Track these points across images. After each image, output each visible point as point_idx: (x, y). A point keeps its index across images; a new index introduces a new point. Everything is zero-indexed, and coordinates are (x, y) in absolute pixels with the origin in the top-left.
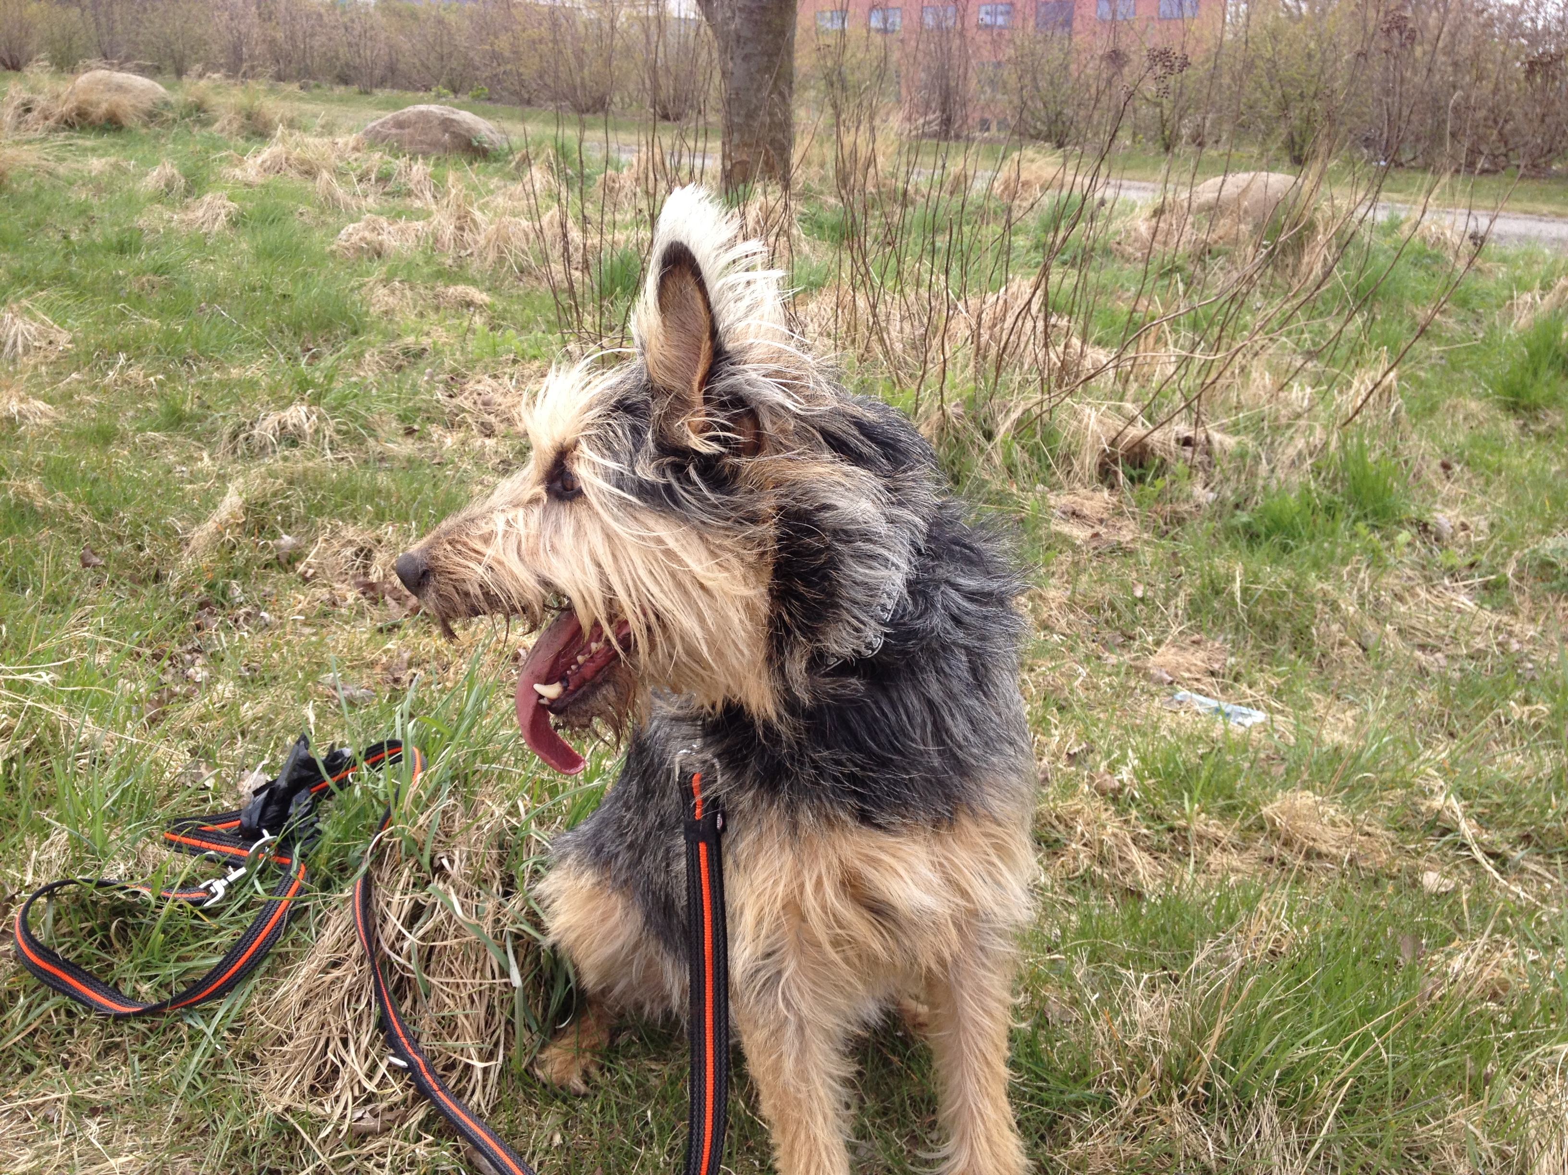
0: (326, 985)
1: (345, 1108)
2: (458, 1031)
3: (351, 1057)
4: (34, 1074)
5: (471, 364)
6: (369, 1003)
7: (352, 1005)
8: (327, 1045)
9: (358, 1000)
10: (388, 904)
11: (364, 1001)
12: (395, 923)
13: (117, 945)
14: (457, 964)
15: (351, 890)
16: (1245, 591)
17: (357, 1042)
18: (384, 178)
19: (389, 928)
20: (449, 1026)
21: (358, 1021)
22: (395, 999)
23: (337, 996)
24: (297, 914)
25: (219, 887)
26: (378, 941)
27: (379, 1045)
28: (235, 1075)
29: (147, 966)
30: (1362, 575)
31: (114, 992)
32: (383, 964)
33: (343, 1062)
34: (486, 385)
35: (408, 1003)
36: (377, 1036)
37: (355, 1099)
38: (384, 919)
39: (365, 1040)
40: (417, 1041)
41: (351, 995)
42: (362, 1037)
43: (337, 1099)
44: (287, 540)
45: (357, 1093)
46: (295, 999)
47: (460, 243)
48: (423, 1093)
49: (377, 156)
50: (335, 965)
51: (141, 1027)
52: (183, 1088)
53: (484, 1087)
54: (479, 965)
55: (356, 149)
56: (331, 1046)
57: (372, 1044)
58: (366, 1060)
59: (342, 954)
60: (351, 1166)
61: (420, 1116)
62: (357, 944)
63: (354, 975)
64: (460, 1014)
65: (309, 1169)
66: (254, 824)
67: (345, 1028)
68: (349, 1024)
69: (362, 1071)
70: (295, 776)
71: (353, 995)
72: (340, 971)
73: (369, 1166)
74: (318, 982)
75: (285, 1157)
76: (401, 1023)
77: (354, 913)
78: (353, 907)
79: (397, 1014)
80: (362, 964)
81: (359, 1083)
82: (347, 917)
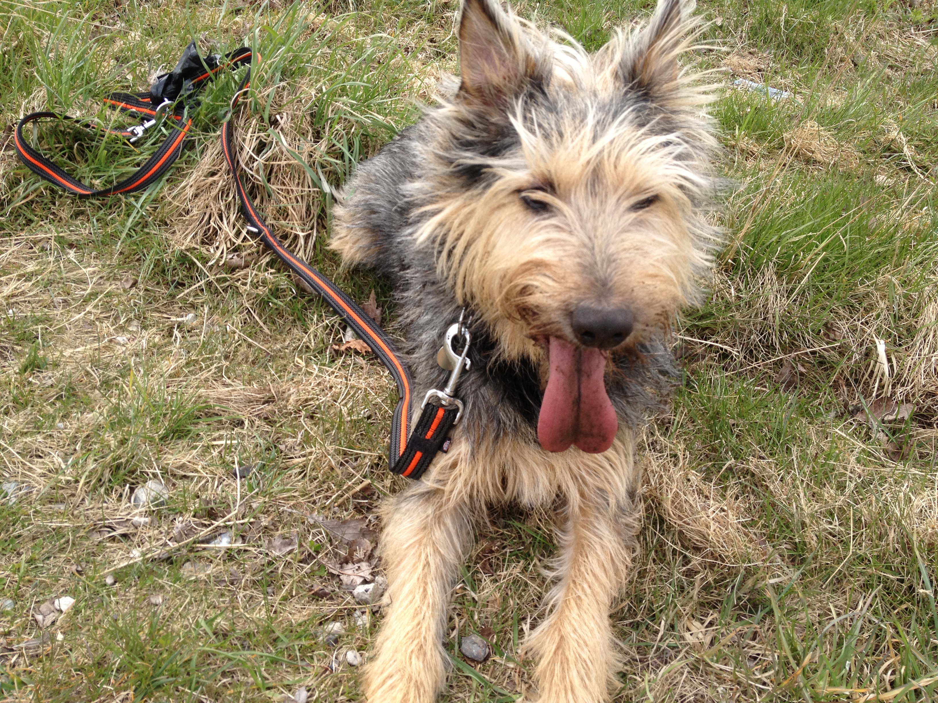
0: (208, 185)
1: (222, 253)
2: (289, 217)
3: (225, 226)
4: (33, 225)
6: (234, 197)
7: (224, 198)
8: (210, 218)
9: (227, 196)
10: (244, 140)
11: (231, 196)
12: (249, 149)
13: (78, 159)
14: (287, 179)
15: (221, 132)
16: (787, 22)
17: (228, 218)
19: (244, 153)
20: (283, 213)
21: (228, 207)
22: (250, 198)
23: (214, 193)
24: (190, 145)
25: (139, 130)
26: (238, 162)
27: (241, 221)
28: (155, 231)
29: (97, 170)
30: (860, 21)
31: (79, 183)
32: (241, 177)
33: (220, 229)
35: (257, 201)
36: (240, 217)
37: (228, 249)
38: (242, 149)
39: (233, 218)
40: (265, 220)
42: (231, 215)
43: (217, 248)
45: (229, 246)
46: (190, 192)
48: (268, 247)
50: (213, 174)
51: (97, 202)
52: (124, 235)
53: (306, 248)
54: (301, 181)
56: (213, 219)
57: (237, 220)
58: (234, 228)
59: (217, 168)
60: (227, 284)
61: (268, 259)
62: (225, 163)
63: (224, 181)
64: (290, 207)
65: (202, 282)
66: (159, 95)
67: (220, 210)
68: (223, 208)
69: (232, 234)
70: (187, 65)
71: (224, 192)
72: (215, 178)
73: (238, 284)
74: (203, 183)
75: (187, 277)
76: (254, 210)
77: (222, 145)
78: (222, 141)
79: (252, 205)
80: (228, 174)
81: (230, 240)
82: (219, 148)
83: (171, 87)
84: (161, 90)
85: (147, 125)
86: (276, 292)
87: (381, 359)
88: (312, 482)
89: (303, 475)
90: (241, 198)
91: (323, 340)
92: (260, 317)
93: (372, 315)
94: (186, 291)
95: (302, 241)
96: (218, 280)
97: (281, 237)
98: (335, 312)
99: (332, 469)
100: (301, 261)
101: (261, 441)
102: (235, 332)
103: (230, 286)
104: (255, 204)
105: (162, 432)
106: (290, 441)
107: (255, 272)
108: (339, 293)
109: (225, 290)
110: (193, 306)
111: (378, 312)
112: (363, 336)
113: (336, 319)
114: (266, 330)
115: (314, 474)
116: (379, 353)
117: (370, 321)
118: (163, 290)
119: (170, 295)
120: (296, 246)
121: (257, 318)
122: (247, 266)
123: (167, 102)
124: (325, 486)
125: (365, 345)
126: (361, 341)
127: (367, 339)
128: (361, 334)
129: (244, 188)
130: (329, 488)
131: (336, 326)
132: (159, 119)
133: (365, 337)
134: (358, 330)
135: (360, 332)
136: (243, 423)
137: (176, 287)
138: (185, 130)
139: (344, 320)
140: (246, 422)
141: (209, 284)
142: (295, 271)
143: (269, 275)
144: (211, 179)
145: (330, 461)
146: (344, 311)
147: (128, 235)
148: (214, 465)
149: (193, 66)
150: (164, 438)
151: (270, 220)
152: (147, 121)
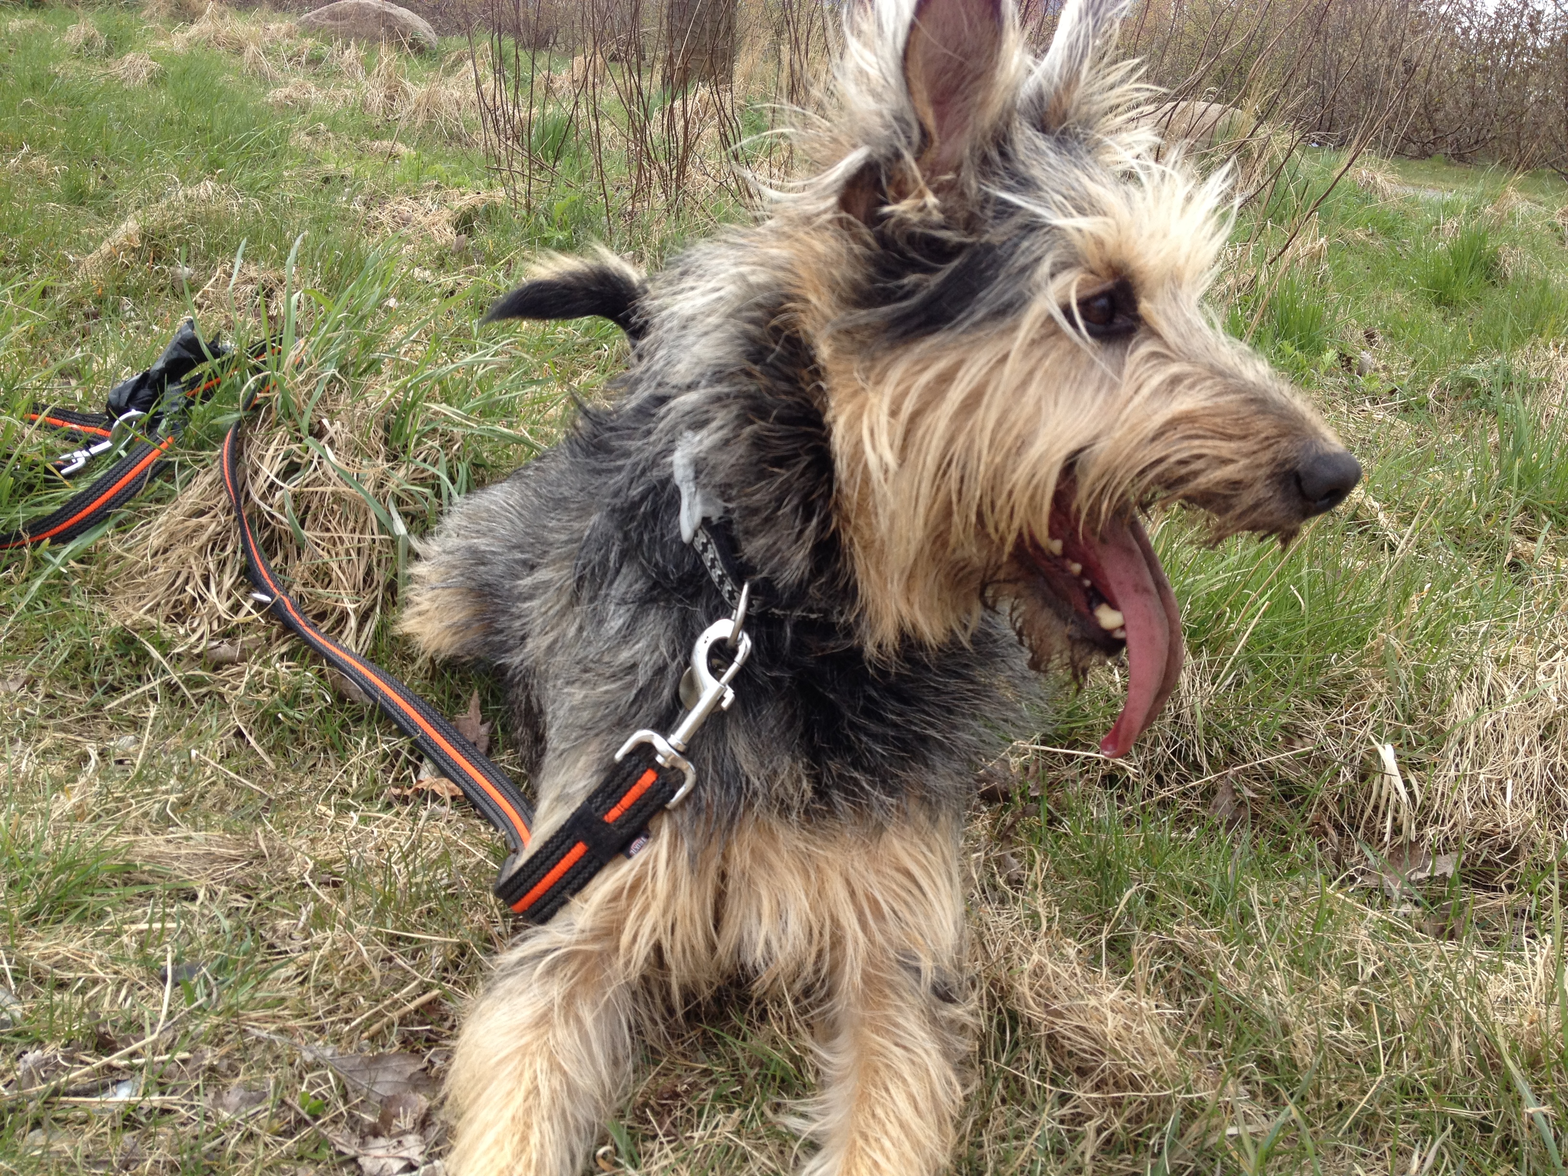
0: (188, 531)
1: (201, 637)
2: (333, 584)
3: (212, 596)
5: (392, 189)
6: (235, 552)
7: (216, 551)
8: (186, 582)
9: (223, 549)
10: (261, 458)
11: (229, 549)
12: (269, 470)
14: (334, 523)
15: (224, 449)
17: (219, 584)
18: (315, 61)
19: (261, 479)
20: (322, 575)
21: (222, 565)
22: (265, 555)
23: (198, 542)
24: (163, 470)
25: (80, 457)
26: (248, 494)
27: (242, 590)
28: (79, 601)
32: (250, 517)
33: (203, 600)
34: (406, 207)
35: (279, 559)
36: (242, 582)
37: (212, 631)
38: (256, 472)
39: (228, 583)
40: (287, 588)
41: (215, 544)
42: (226, 577)
43: (194, 631)
44: (185, 271)
45: (215, 626)
46: (155, 541)
47: (389, 110)
48: (288, 627)
49: (309, 42)
50: (201, 513)
52: (22, 606)
53: (358, 637)
54: (360, 525)
55: (289, 35)
56: (191, 584)
57: (235, 586)
58: (229, 598)
59: (209, 503)
60: (204, 690)
61: (284, 649)
62: (224, 496)
63: (219, 523)
64: (335, 566)
65: (156, 683)
66: (123, 404)
67: (207, 569)
68: (212, 567)
69: (224, 608)
70: (175, 355)
71: (217, 543)
72: (204, 520)
73: (223, 690)
74: (180, 527)
75: (129, 677)
76: (271, 572)
77: (222, 467)
78: (222, 463)
79: (267, 566)
80: (229, 513)
81: (219, 618)
82: (215, 473)
83: (145, 393)
84: (126, 395)
85: (95, 450)
86: (294, 698)
87: (481, 810)
88: (319, 993)
89: (300, 979)
90: (246, 551)
91: (375, 781)
92: (258, 740)
93: (471, 738)
94: (124, 699)
95: (353, 622)
96: (188, 681)
97: (315, 617)
98: (402, 732)
99: (363, 968)
100: (347, 651)
101: (226, 924)
102: (206, 764)
103: (209, 694)
104: (272, 564)
105: (29, 905)
106: (283, 924)
107: (256, 668)
108: (409, 700)
109: (200, 701)
110: (136, 724)
111: (484, 730)
112: (451, 771)
113: (401, 743)
114: (271, 765)
115: (325, 977)
116: (478, 799)
117: (466, 747)
118: (83, 697)
119: (93, 705)
120: (341, 632)
121: (253, 743)
122: (244, 660)
123: (134, 412)
124: (344, 1001)
125: (453, 785)
126: (446, 780)
127: (457, 777)
128: (448, 768)
129: (253, 534)
130: (354, 1002)
131: (405, 753)
132: (116, 442)
133: (454, 774)
134: (441, 762)
135: (445, 765)
136: (194, 897)
137: (105, 693)
138: (162, 447)
139: (415, 743)
140: (201, 894)
141: (171, 688)
142: (331, 662)
143: (282, 668)
144: (194, 521)
145: (359, 953)
146: (416, 727)
147: (29, 608)
148: (123, 960)
149: (186, 354)
150: (31, 916)
151: (297, 588)
152: (96, 444)
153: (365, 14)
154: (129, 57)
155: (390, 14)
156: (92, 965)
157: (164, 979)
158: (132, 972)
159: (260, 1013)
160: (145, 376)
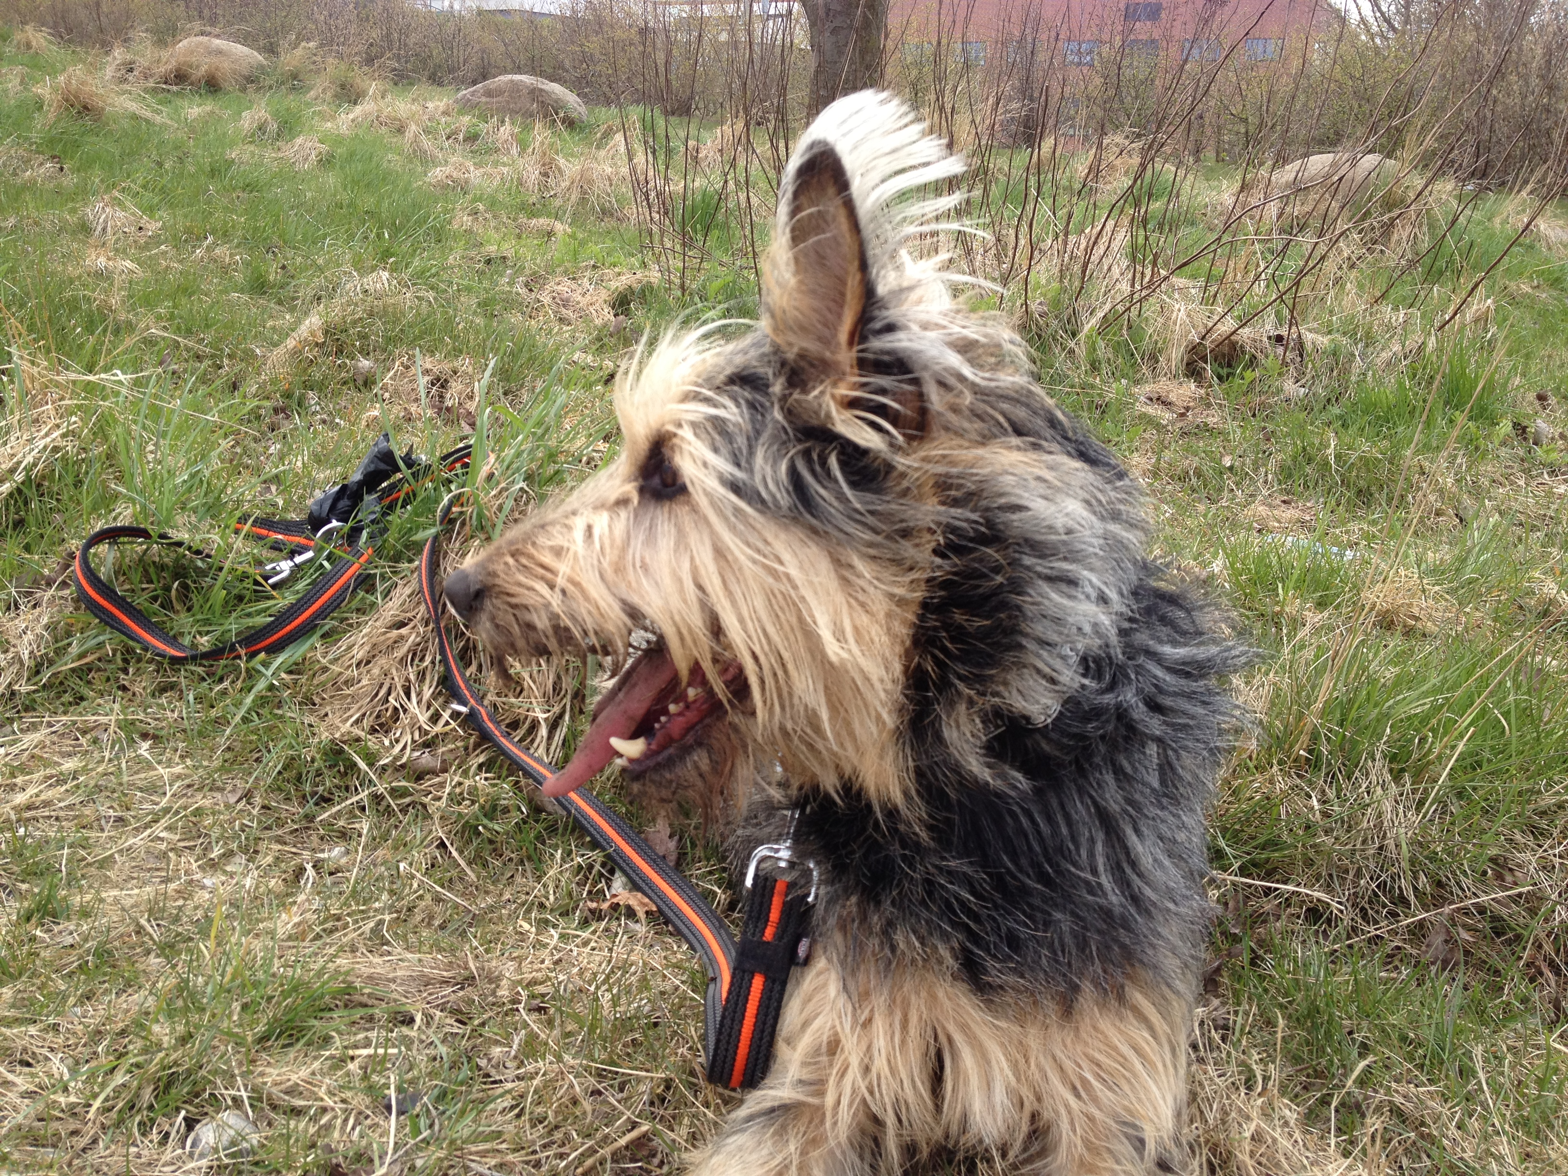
0: (390, 642)
1: (404, 747)
2: (525, 693)
3: (413, 706)
4: (84, 704)
5: (551, 269)
6: (433, 662)
7: (416, 661)
8: (389, 693)
9: (422, 660)
11: (428, 659)
13: (177, 606)
15: (422, 561)
16: (1338, 457)
17: (419, 694)
18: (472, 138)
20: (514, 686)
21: (421, 676)
22: (461, 664)
23: (399, 653)
24: (366, 582)
25: (286, 567)
27: (441, 700)
28: (291, 712)
29: (207, 622)
30: (1459, 461)
31: (173, 640)
32: (448, 628)
33: (405, 711)
34: (565, 287)
35: (473, 668)
36: (440, 692)
37: (414, 741)
39: (427, 693)
40: (483, 698)
41: (414, 654)
42: (425, 688)
43: (397, 741)
44: (365, 363)
45: (417, 737)
46: (359, 654)
47: (544, 187)
48: (485, 737)
49: (466, 119)
50: (402, 625)
51: (200, 670)
52: (238, 718)
53: (549, 745)
55: (445, 113)
56: (393, 695)
57: (435, 696)
58: (428, 708)
59: (409, 615)
60: (407, 800)
61: (482, 759)
62: (423, 608)
63: (418, 634)
64: (526, 676)
65: (364, 795)
66: (324, 514)
67: (408, 680)
68: (412, 677)
69: (423, 718)
70: (372, 467)
71: (418, 654)
72: (404, 631)
73: (426, 800)
74: (382, 638)
75: (338, 787)
76: (466, 681)
77: (420, 579)
78: (420, 576)
79: (463, 675)
80: (427, 625)
81: (420, 728)
82: (414, 585)
83: (344, 503)
84: (326, 507)
85: (299, 559)
86: (492, 810)
87: (674, 925)
88: (533, 1126)
89: (517, 1111)
90: (444, 661)
91: (570, 894)
92: (461, 852)
93: (661, 851)
94: (334, 810)
95: (543, 731)
96: (393, 791)
97: (508, 726)
98: (595, 845)
99: (575, 1102)
100: (539, 760)
101: (443, 1050)
102: (413, 877)
103: (413, 804)
104: (468, 674)
105: (260, 1028)
106: (497, 1051)
107: (457, 779)
108: (602, 813)
109: (404, 810)
110: (344, 835)
111: (672, 845)
112: (643, 885)
113: (596, 856)
114: (472, 876)
115: (540, 1110)
116: (670, 914)
117: (657, 861)
118: (295, 808)
119: (306, 816)
120: (533, 741)
121: (455, 854)
122: (445, 770)
123: (335, 523)
124: (558, 1135)
125: (646, 900)
126: (639, 895)
127: (649, 892)
128: (640, 882)
129: (450, 644)
130: (567, 1138)
131: (597, 867)
132: (319, 550)
133: (646, 888)
134: (634, 876)
135: (637, 879)
136: (412, 1021)
137: (316, 804)
138: (362, 560)
139: (608, 857)
140: (418, 1018)
141: (377, 798)
142: (528, 774)
143: (481, 781)
144: (395, 633)
145: (572, 1086)
146: (609, 841)
147: (245, 720)
148: (350, 1089)
149: (383, 466)
150: (263, 1039)
151: (491, 697)
152: (300, 554)
153: (518, 91)
154: (299, 141)
155: (541, 90)
156: (322, 1092)
157: (389, 1108)
158: (360, 1101)
159: (482, 1147)
160: (344, 488)
